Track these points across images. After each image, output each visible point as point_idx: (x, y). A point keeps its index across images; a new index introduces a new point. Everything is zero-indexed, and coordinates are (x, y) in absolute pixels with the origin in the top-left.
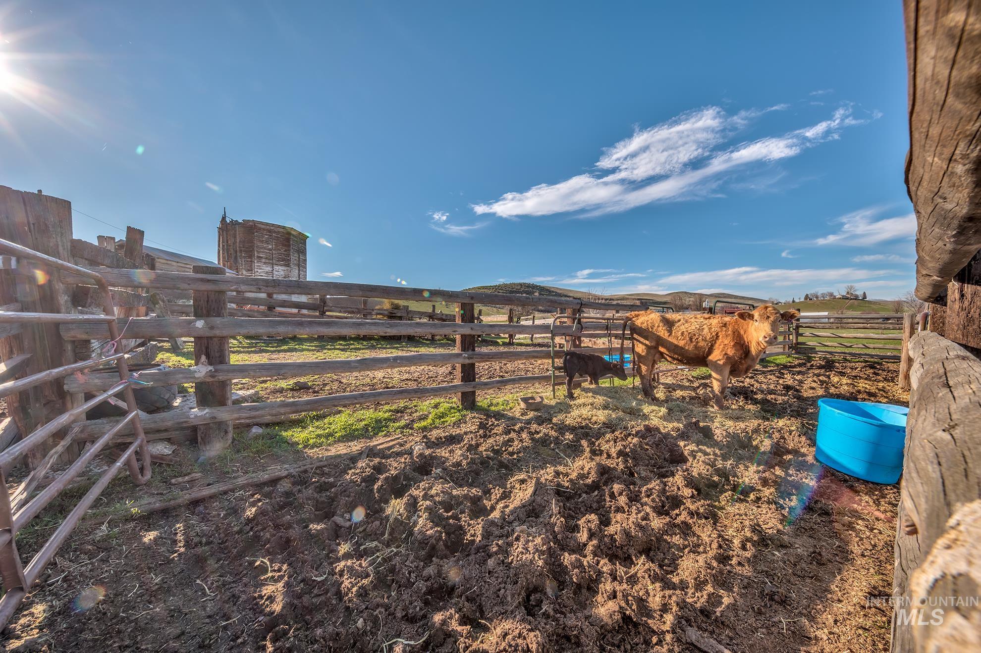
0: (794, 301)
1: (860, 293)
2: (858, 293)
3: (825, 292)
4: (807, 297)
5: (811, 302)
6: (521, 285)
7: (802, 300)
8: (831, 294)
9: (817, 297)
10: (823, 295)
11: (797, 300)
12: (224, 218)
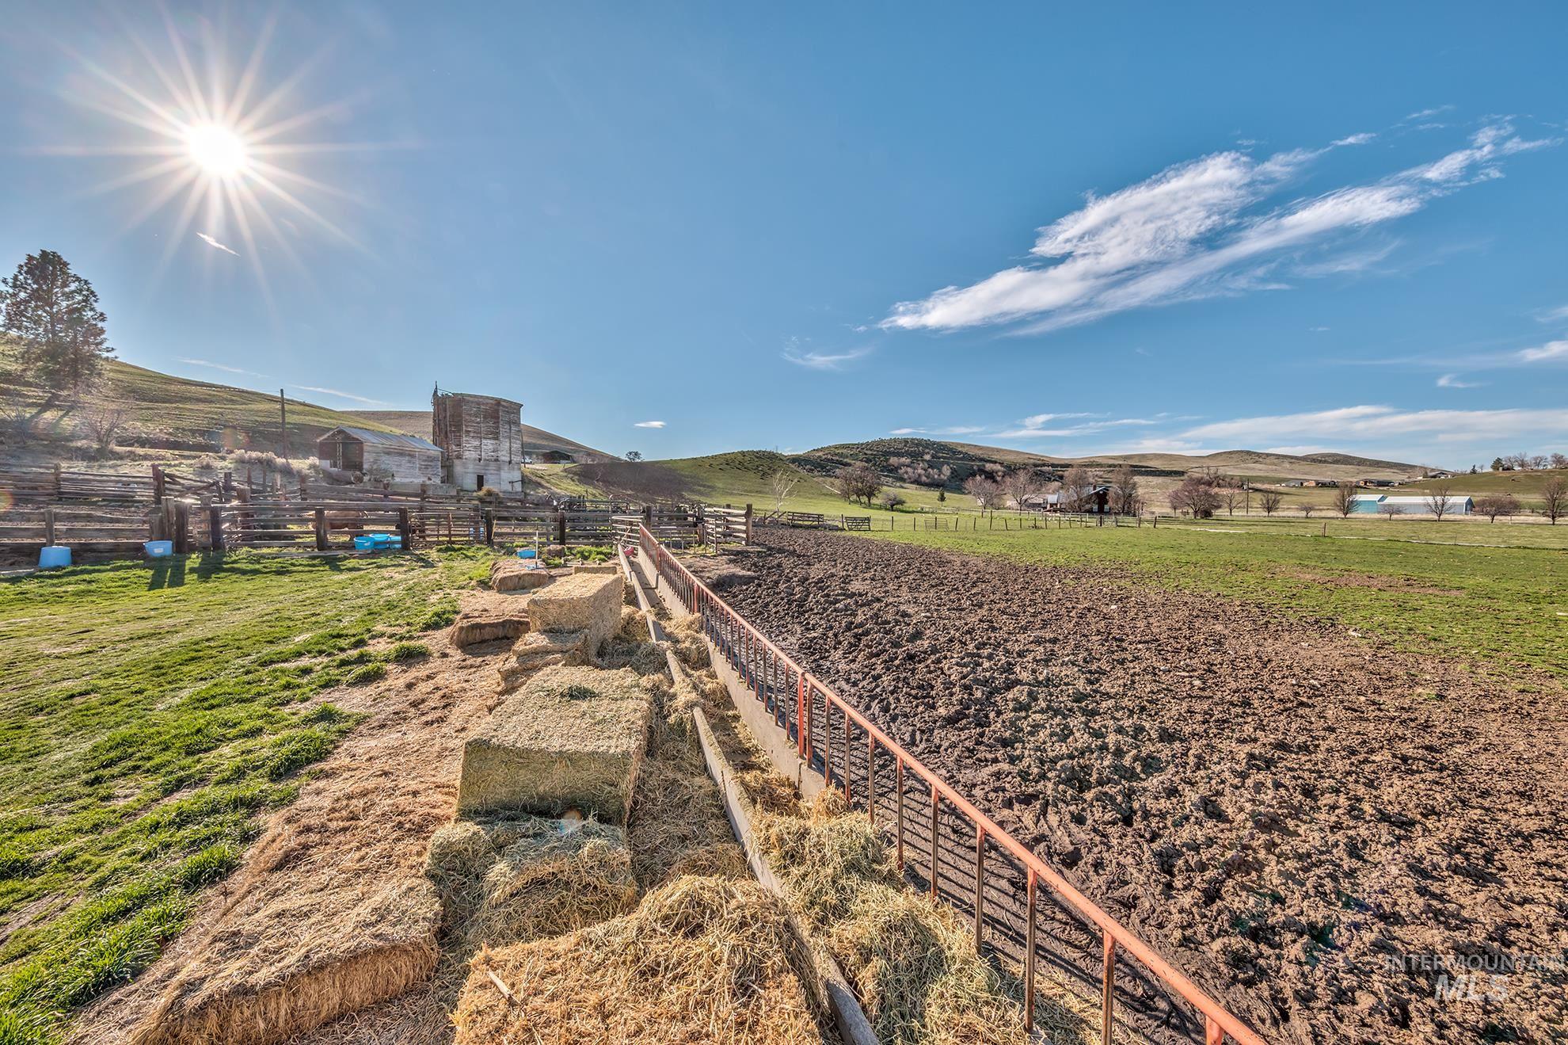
0: (1474, 472)
4: (1498, 464)
5: (1508, 474)
6: (904, 441)
7: (1490, 469)
9: (1523, 465)
11: (1479, 470)
12: (436, 392)
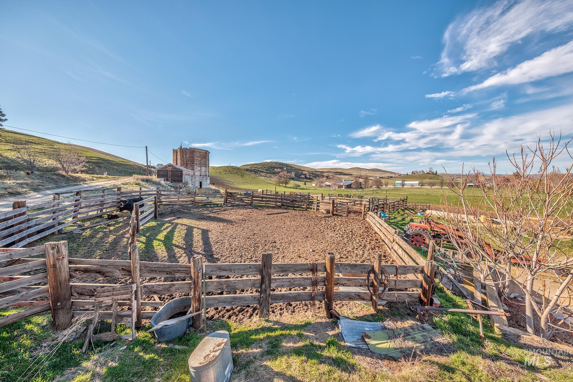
0: (407, 174)
1: (434, 171)
2: (433, 171)
3: (421, 170)
4: (413, 172)
5: (414, 175)
6: (276, 163)
7: (411, 174)
8: (423, 171)
9: (417, 173)
10: (420, 172)
11: (409, 174)
